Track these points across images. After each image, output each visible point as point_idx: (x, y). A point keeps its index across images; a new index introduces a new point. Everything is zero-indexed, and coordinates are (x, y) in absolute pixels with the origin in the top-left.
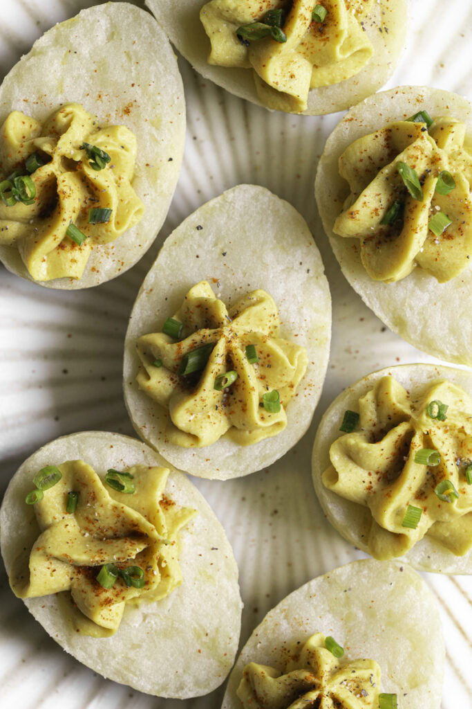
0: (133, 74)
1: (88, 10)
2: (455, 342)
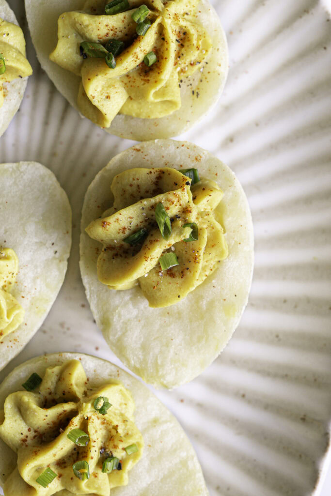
2: (141, 357)
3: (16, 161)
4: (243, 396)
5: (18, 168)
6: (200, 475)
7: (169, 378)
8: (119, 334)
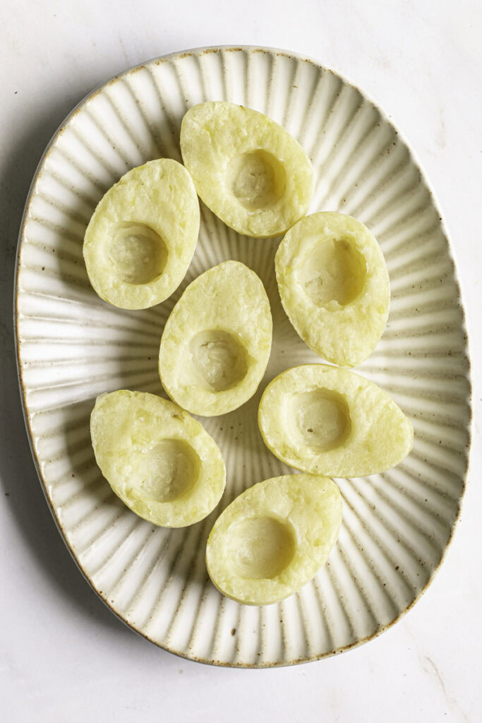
0: (173, 197)
1: (151, 162)
2: (333, 351)
3: (218, 264)
4: (409, 354)
5: (220, 268)
6: (399, 411)
7: (353, 361)
8: (316, 340)
